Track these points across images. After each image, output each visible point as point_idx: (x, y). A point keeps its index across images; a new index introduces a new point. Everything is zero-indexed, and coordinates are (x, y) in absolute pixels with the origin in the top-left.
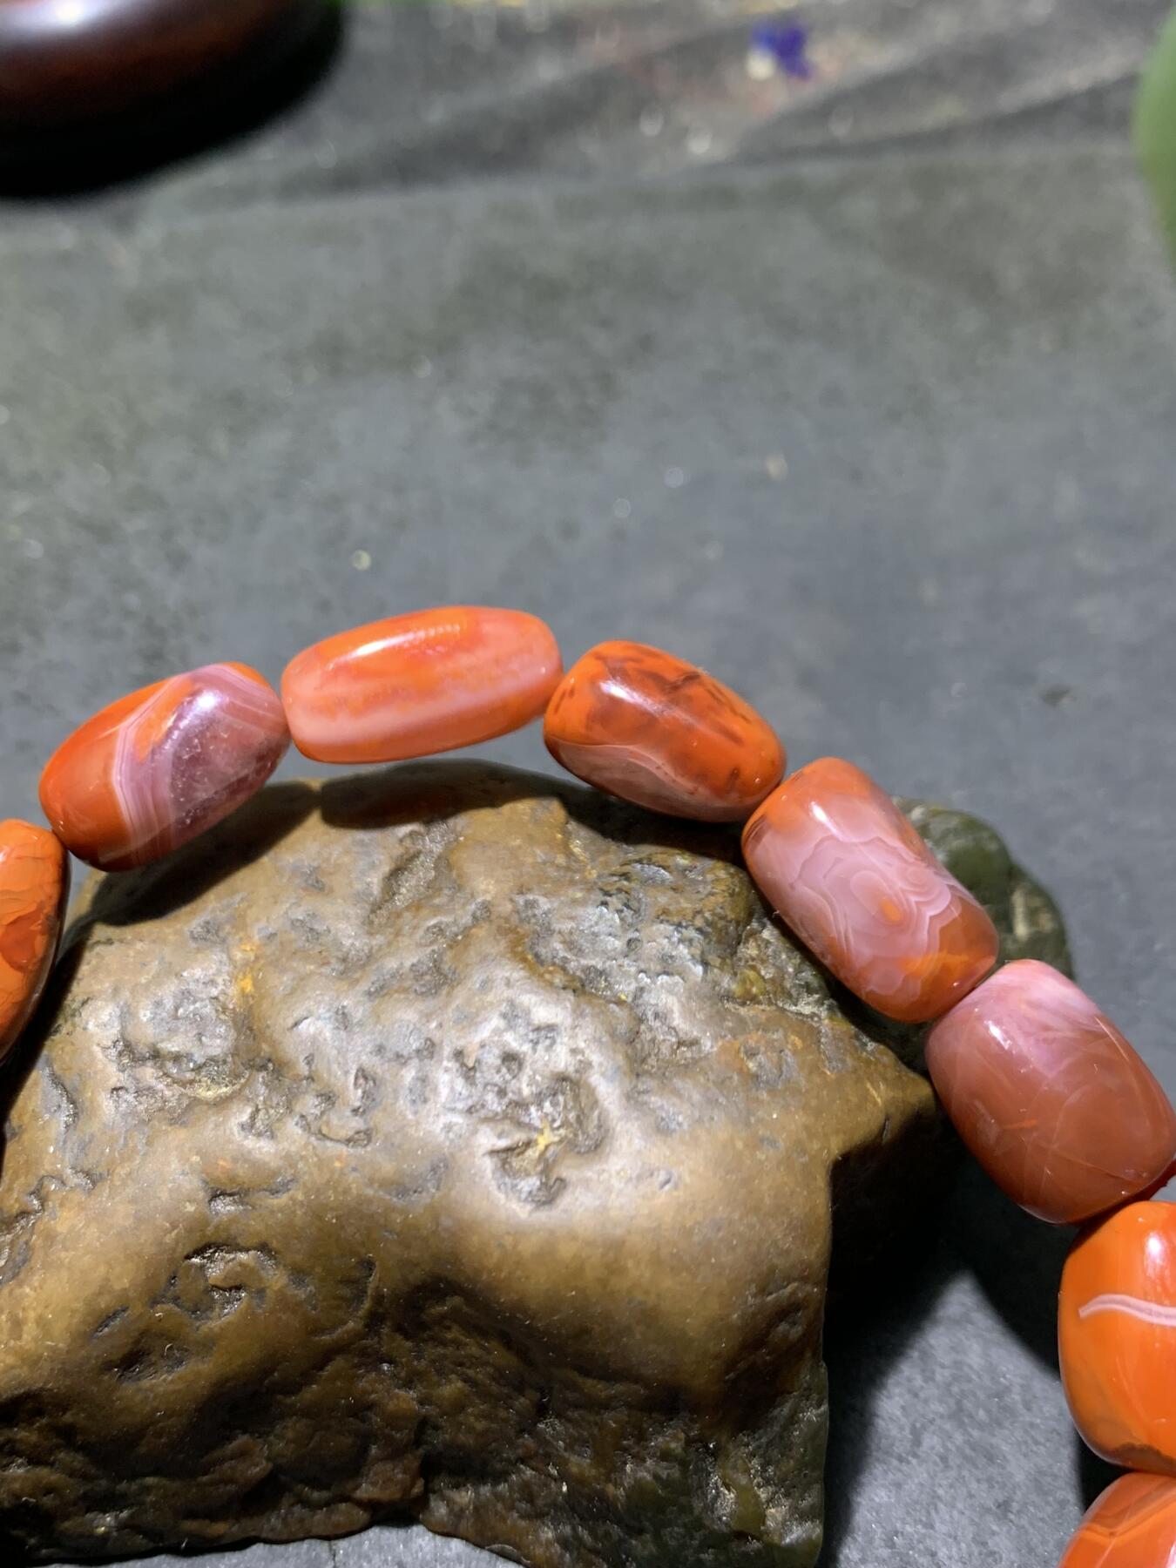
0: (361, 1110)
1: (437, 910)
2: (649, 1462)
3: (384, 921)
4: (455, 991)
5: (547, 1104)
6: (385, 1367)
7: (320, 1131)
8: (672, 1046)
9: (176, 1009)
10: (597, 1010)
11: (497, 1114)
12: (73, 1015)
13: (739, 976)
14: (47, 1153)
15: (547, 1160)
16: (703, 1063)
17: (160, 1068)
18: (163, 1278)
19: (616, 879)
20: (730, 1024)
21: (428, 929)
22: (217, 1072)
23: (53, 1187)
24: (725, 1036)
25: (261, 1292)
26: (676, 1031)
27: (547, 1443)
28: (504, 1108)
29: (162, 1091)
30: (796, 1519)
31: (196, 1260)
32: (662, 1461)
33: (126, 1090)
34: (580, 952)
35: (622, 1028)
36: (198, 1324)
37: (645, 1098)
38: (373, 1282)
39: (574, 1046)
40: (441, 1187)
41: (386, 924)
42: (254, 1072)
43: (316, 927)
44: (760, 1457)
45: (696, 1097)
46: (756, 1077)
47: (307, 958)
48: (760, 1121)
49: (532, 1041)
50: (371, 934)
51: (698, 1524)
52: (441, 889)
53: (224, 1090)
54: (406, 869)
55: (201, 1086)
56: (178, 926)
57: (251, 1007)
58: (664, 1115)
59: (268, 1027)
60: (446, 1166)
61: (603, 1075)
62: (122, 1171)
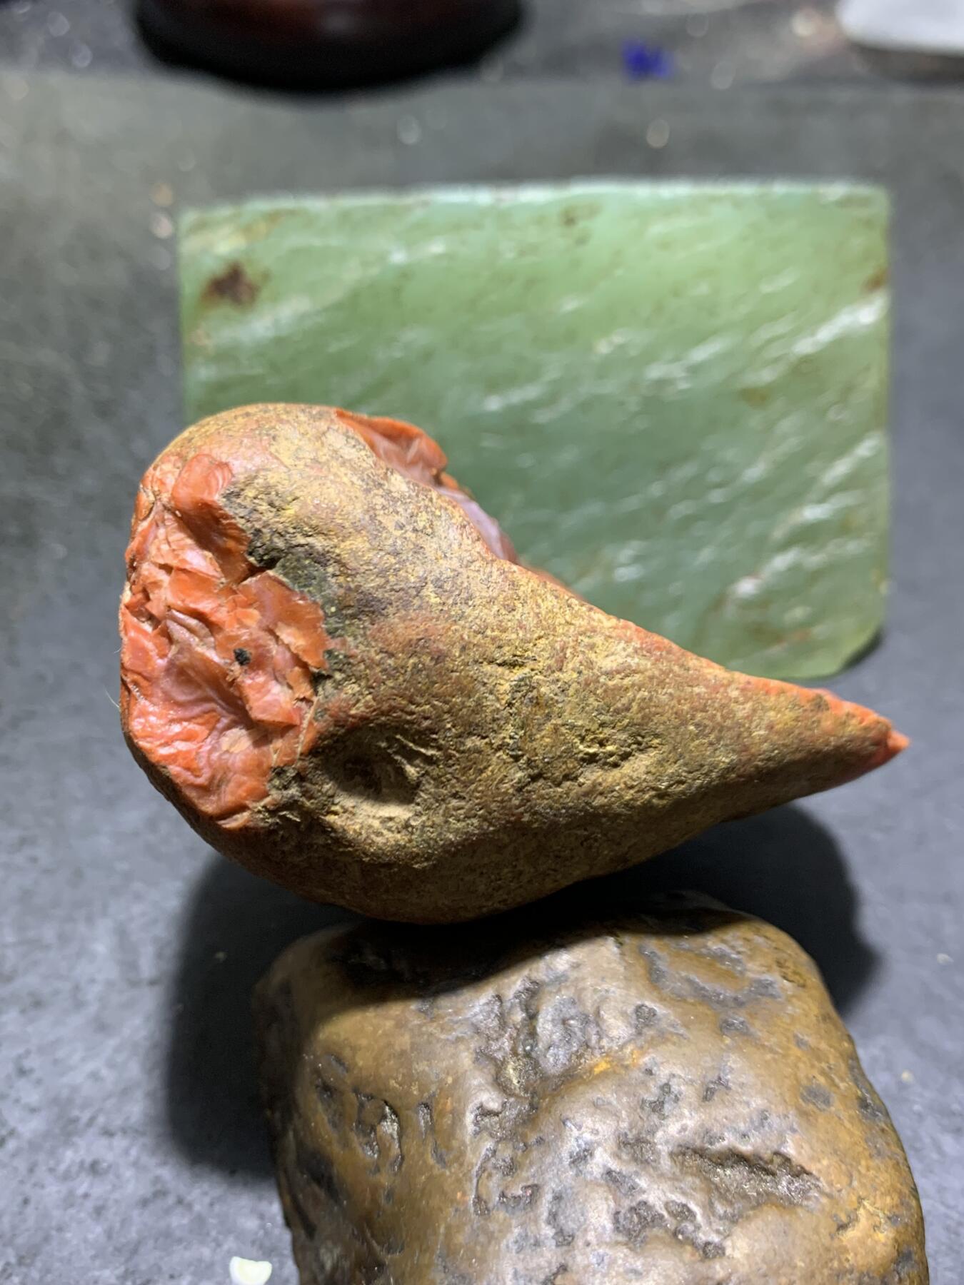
53: (515, 1081)
55: (514, 1062)
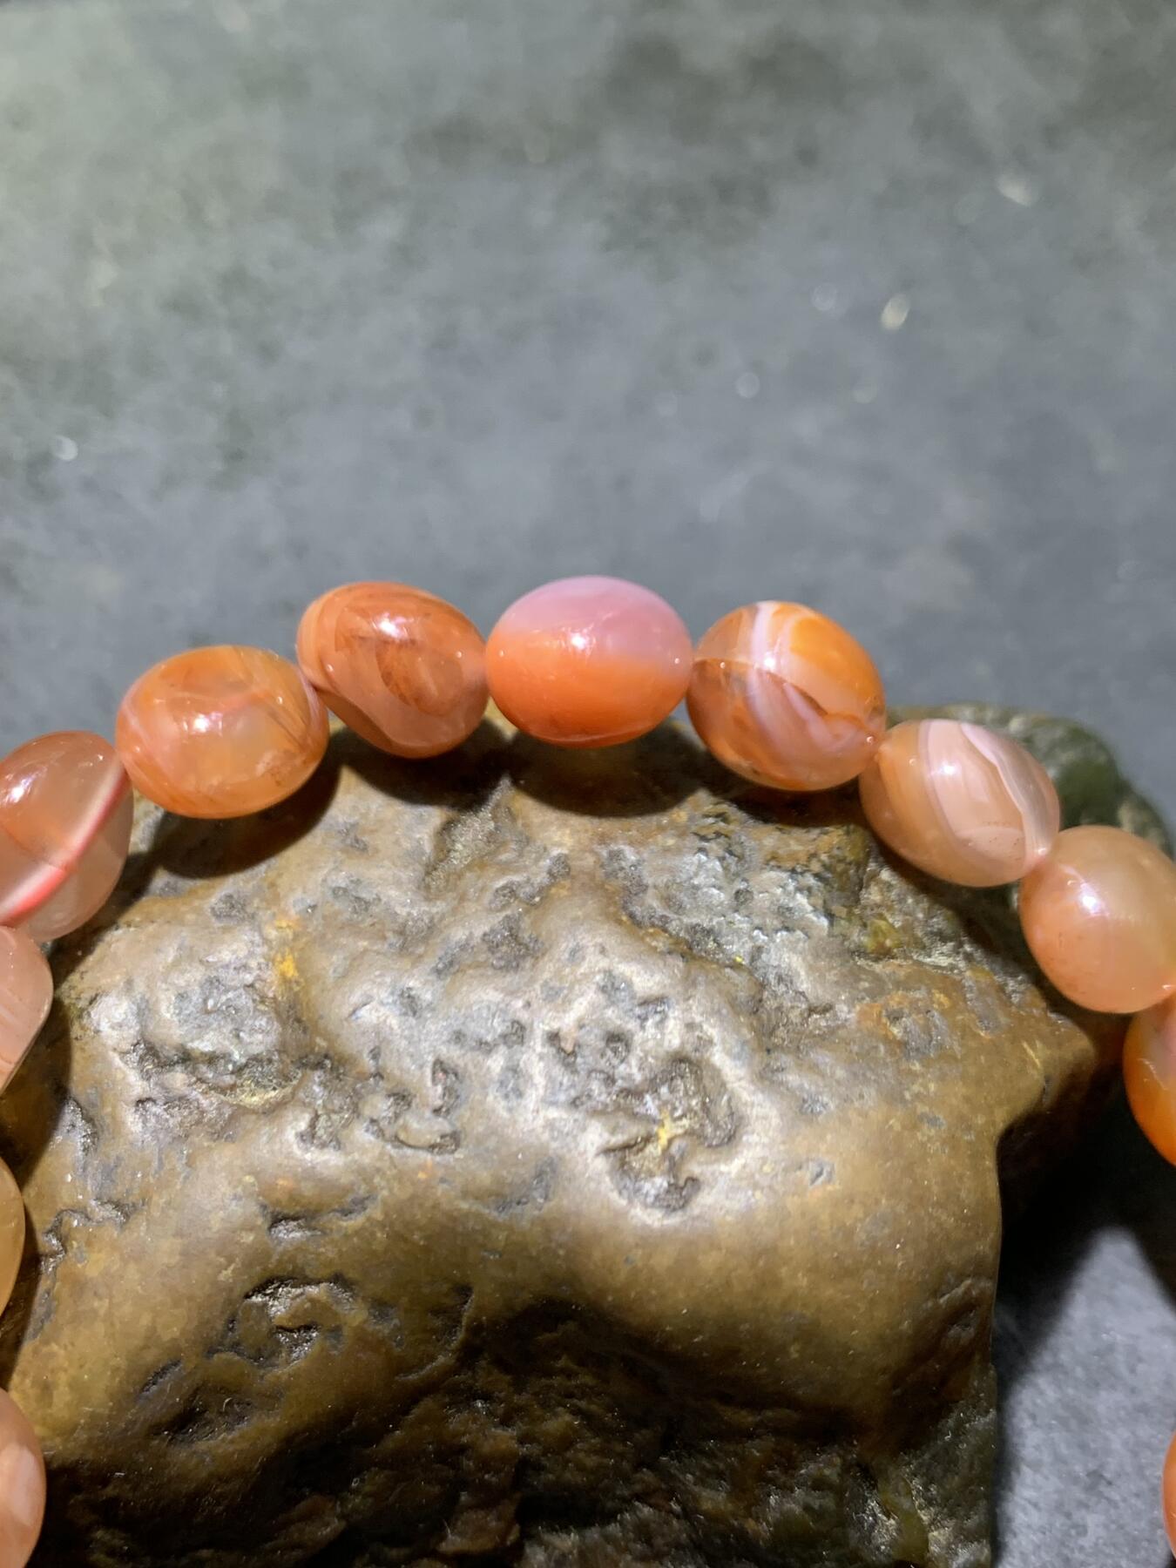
0: (444, 1109)
1: (505, 868)
2: (797, 1491)
3: (442, 883)
4: (541, 963)
5: (664, 1090)
6: (479, 1404)
7: (396, 1137)
8: (801, 1014)
9: (205, 1001)
10: (712, 977)
11: (607, 1105)
12: (80, 1017)
13: (869, 928)
14: (64, 1182)
15: (672, 1158)
16: (841, 1032)
17: (193, 1073)
18: (220, 1325)
19: (711, 820)
20: (867, 985)
21: (497, 891)
22: (261, 1072)
23: (75, 1223)
24: (863, 999)
25: (336, 1331)
26: (804, 996)
27: (672, 1477)
28: (614, 1097)
29: (197, 1100)
30: (961, 1541)
31: (257, 1299)
32: (815, 1490)
33: (154, 1101)
34: (680, 909)
35: (743, 995)
36: (262, 1372)
37: (780, 1076)
38: (469, 1311)
39: (690, 1021)
40: (551, 1196)
41: (445, 887)
42: (309, 1072)
43: (364, 895)
44: (922, 1476)
45: (840, 1073)
46: (903, 1044)
47: (358, 933)
48: (917, 1096)
49: (639, 1017)
50: (427, 899)
51: (853, 1557)
52: (504, 843)
54: (459, 821)
56: (196, 903)
57: (296, 994)
58: (806, 1097)
59: (321, 1017)
60: (554, 1171)
61: (728, 1053)
62: (159, 1200)
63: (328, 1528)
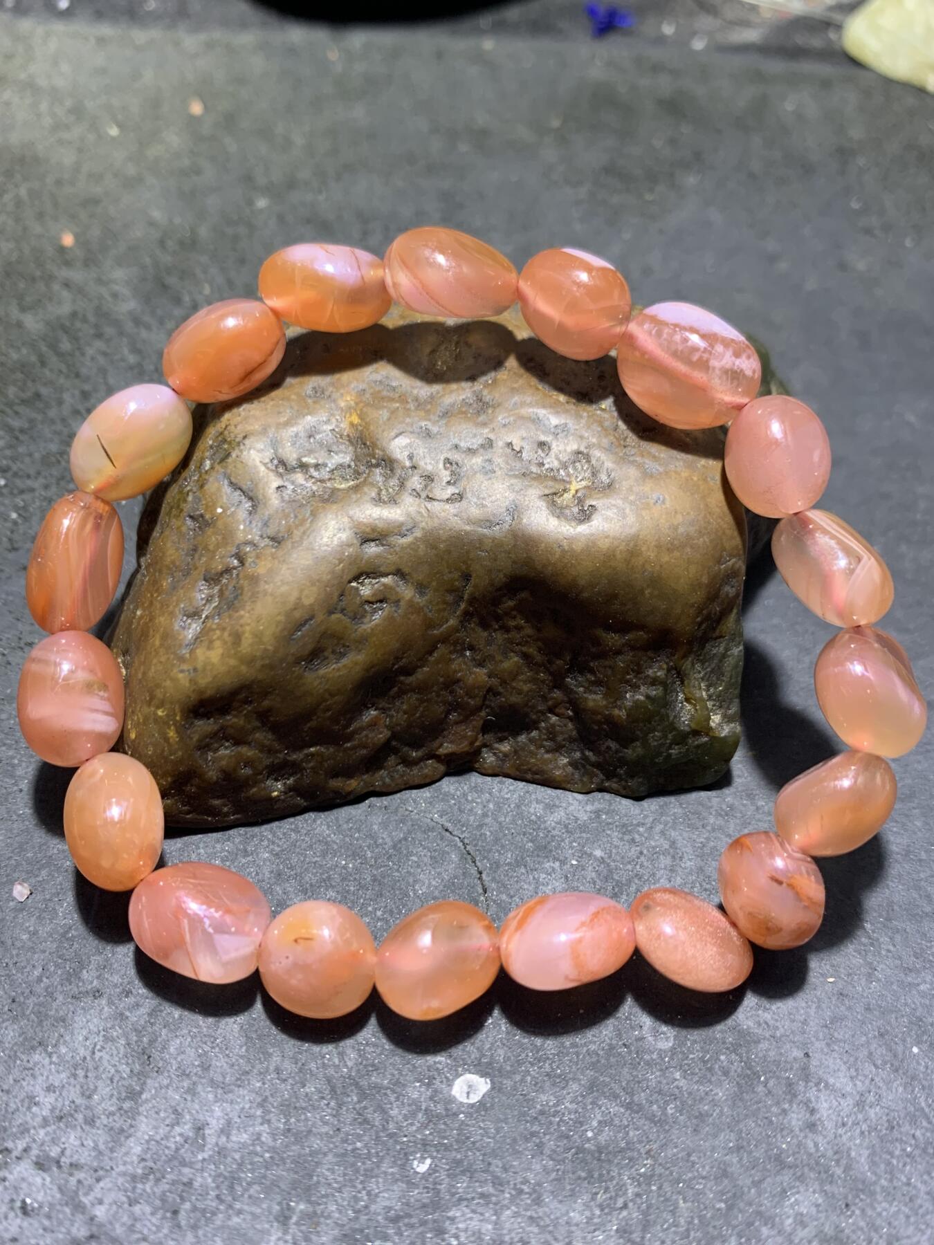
0: (452, 482)
2: (642, 688)
4: (497, 412)
5: (571, 471)
6: (468, 653)
7: (428, 497)
9: (308, 437)
10: (590, 414)
11: (540, 476)
12: (239, 446)
14: (239, 530)
15: (578, 499)
17: (306, 473)
18: (335, 597)
22: (345, 473)
23: (248, 550)
25: (397, 603)
27: (571, 692)
28: (545, 471)
29: (311, 486)
30: (726, 722)
31: (354, 584)
32: (652, 685)
33: (286, 487)
35: (607, 424)
36: (357, 627)
37: (631, 459)
38: (469, 589)
39: (581, 434)
42: (373, 469)
43: (394, 384)
44: (707, 680)
45: (663, 456)
47: (392, 400)
48: (703, 467)
49: (553, 434)
50: (428, 385)
51: (672, 727)
52: (466, 358)
53: (352, 483)
55: (336, 482)
56: (296, 390)
57: (362, 432)
58: (647, 466)
59: (377, 440)
60: (516, 507)
61: (602, 450)
62: (297, 533)
63: (382, 735)
